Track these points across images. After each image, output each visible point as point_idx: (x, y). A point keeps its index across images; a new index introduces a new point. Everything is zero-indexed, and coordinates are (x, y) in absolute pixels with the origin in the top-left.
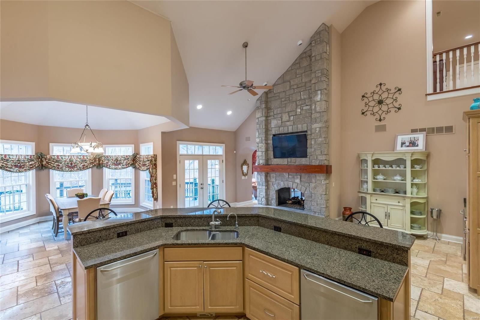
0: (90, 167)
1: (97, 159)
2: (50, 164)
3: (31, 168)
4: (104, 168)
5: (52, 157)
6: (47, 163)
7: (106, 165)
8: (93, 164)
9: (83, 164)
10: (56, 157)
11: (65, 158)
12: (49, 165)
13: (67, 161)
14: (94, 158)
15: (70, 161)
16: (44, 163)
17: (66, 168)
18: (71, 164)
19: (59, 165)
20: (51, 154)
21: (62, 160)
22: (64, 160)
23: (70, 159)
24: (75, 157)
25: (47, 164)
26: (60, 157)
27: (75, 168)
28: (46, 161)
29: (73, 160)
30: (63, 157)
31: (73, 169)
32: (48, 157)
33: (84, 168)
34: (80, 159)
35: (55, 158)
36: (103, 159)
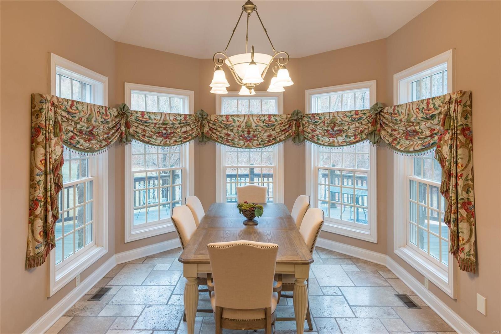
0: (281, 141)
1: (295, 122)
2: (215, 131)
3: (185, 138)
4: (307, 142)
5: (219, 119)
6: (210, 130)
7: (310, 135)
8: (287, 134)
9: (268, 134)
10: (224, 118)
11: (238, 121)
12: (213, 134)
13: (242, 127)
14: (288, 121)
15: (247, 126)
16: (206, 129)
17: (240, 140)
18: (249, 132)
19: (229, 135)
20: (218, 113)
21: (233, 124)
22: (238, 124)
23: (246, 122)
24: (255, 119)
25: (210, 132)
26: (230, 119)
27: (255, 140)
28: (209, 126)
29: (251, 124)
30: (236, 119)
31: (251, 144)
32: (213, 118)
33: (271, 141)
34: (263, 122)
35: (223, 120)
36: (304, 122)
